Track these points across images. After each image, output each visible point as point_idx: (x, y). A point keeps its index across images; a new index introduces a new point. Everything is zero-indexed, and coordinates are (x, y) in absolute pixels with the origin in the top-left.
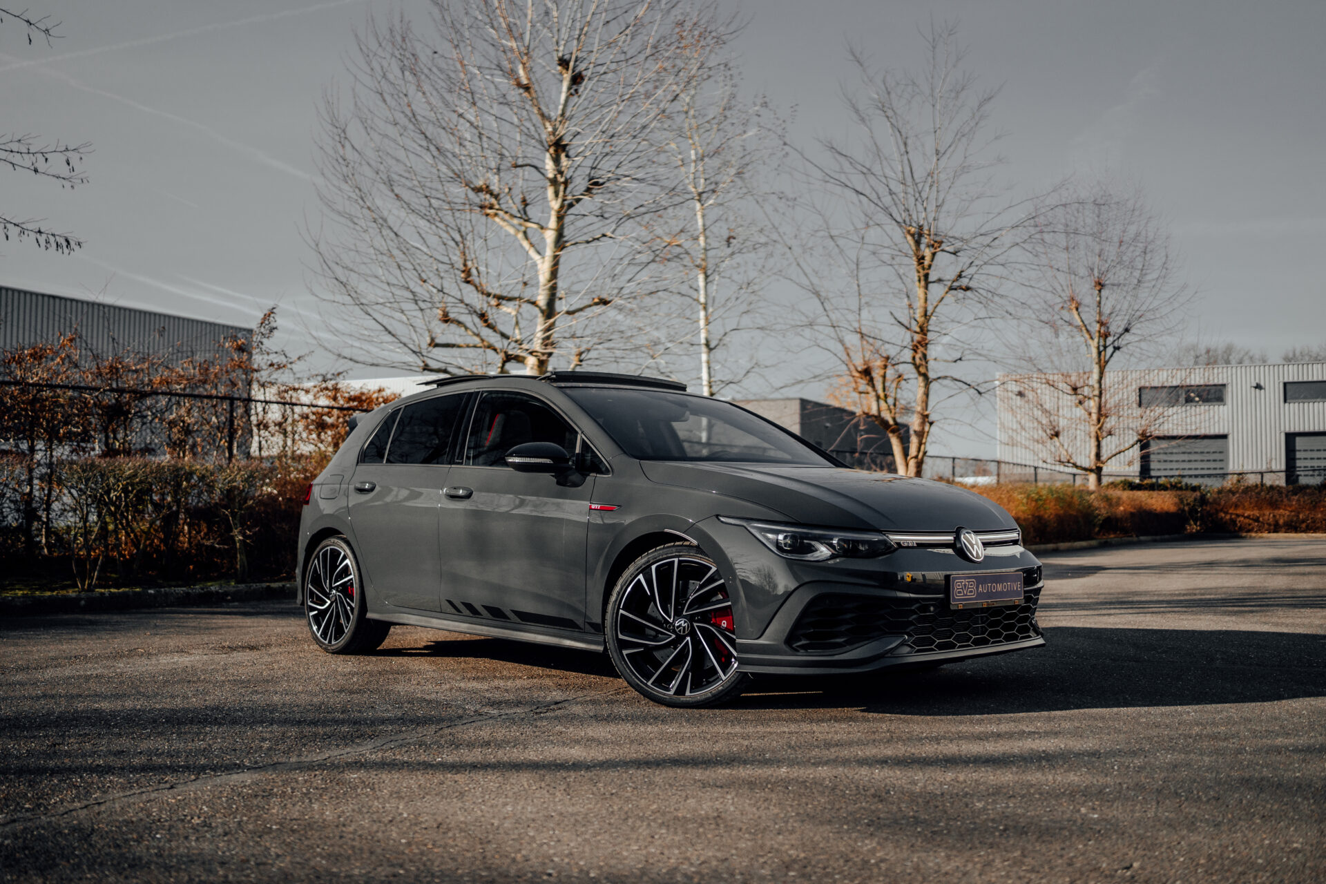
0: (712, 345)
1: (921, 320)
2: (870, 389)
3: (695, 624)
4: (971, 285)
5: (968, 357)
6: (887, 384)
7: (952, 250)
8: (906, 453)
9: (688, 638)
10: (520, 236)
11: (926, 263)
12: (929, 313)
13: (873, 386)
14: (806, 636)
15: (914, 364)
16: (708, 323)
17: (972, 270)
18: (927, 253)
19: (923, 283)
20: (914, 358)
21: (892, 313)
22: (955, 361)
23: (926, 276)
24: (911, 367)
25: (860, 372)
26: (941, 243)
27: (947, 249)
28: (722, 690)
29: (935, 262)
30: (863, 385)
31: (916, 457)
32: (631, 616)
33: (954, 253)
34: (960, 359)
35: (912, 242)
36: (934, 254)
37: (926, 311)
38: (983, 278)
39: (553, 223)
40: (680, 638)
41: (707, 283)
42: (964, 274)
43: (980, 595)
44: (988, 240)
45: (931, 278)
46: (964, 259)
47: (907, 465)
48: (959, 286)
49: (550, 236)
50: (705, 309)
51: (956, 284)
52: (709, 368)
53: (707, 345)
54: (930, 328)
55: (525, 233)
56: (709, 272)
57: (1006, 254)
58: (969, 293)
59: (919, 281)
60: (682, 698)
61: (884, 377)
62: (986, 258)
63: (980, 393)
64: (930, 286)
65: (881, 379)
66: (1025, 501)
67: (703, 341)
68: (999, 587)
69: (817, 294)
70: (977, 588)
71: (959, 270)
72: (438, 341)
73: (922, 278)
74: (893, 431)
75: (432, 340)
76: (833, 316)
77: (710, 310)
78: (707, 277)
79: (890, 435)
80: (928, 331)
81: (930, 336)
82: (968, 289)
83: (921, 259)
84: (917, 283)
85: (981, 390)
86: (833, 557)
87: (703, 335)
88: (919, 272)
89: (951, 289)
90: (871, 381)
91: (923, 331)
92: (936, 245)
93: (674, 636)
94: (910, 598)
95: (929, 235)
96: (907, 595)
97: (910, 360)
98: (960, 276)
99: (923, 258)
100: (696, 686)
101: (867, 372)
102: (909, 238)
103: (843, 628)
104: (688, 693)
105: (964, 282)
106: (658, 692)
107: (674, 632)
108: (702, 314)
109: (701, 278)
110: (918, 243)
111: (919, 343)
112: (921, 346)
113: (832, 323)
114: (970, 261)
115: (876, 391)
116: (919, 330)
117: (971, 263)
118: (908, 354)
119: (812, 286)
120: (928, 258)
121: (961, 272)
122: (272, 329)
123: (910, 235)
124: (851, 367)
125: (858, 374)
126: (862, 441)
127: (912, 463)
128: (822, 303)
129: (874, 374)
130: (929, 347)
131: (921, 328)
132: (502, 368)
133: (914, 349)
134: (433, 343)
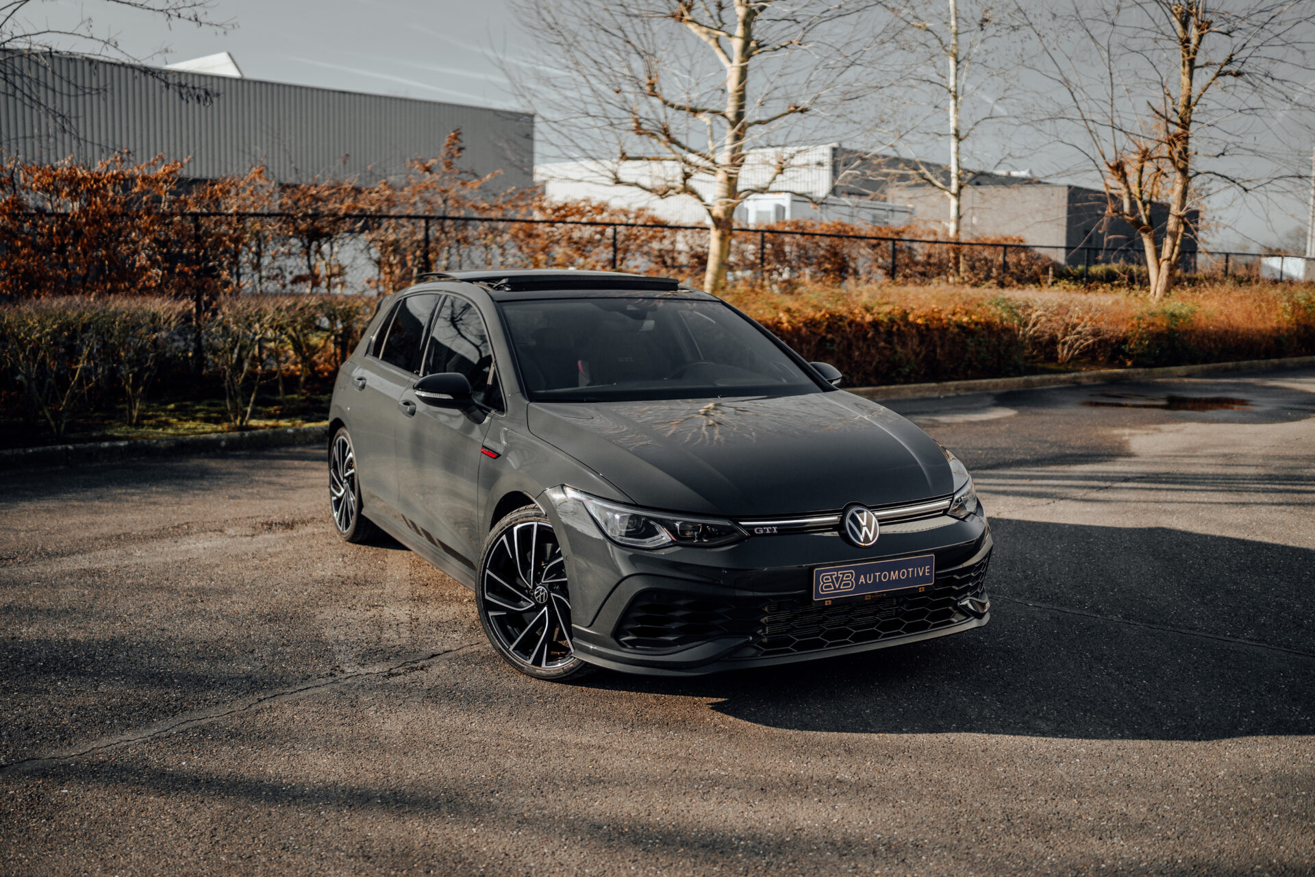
0: (962, 135)
1: (1180, 110)
2: (1121, 185)
3: (552, 594)
4: (1242, 70)
5: (1231, 152)
6: (1144, 180)
7: (1224, 31)
8: (1158, 253)
9: (545, 608)
10: (712, 43)
11: (1192, 47)
12: (1193, 100)
13: (1126, 182)
14: (634, 632)
15: (1172, 159)
16: (957, 110)
17: (1245, 53)
19: (1187, 68)
20: (1170, 153)
21: (1148, 103)
22: (1218, 156)
23: (1192, 62)
24: (1169, 163)
25: (1111, 167)
26: (1210, 23)
27: (1217, 29)
28: (573, 669)
29: (1202, 46)
30: (1113, 180)
31: (1169, 259)
32: (495, 577)
33: (1228, 34)
34: (1223, 154)
35: (1177, 24)
36: (1201, 37)
37: (1189, 98)
38: (1257, 60)
39: (739, 31)
40: (538, 607)
41: (957, 70)
42: (1234, 58)
43: (859, 587)
44: (1265, 17)
45: (1197, 63)
46: (1238, 38)
47: (1159, 267)
48: (1229, 69)
49: (737, 44)
50: (955, 97)
51: (1226, 68)
52: (958, 160)
53: (957, 135)
54: (1193, 117)
55: (717, 40)
56: (960, 58)
57: (1288, 32)
58: (1239, 78)
59: (1184, 65)
60: (538, 671)
61: (1141, 171)
63: (1246, 190)
64: (1196, 72)
65: (1137, 174)
66: (1289, 309)
67: (952, 131)
68: (894, 576)
69: (1066, 82)
70: (857, 579)
71: (1231, 52)
72: (629, 155)
73: (1187, 63)
74: (1146, 231)
75: (624, 154)
76: (1083, 106)
77: (960, 98)
78: (957, 62)
79: (1143, 235)
80: (1190, 121)
81: (1193, 127)
82: (1238, 74)
83: (1186, 42)
84: (1181, 68)
85: (1247, 188)
86: (673, 544)
87: (952, 124)
88: (1183, 56)
89: (1219, 75)
90: (1124, 177)
91: (1185, 124)
92: (1204, 26)
93: (533, 604)
94: (754, 597)
95: (1197, 14)
96: (750, 594)
97: (1167, 155)
98: (1230, 61)
99: (1188, 41)
100: (552, 659)
101: (1119, 168)
102: (1174, 20)
103: (674, 626)
104: (544, 665)
105: (1234, 68)
106: (518, 659)
107: (534, 600)
108: (952, 102)
109: (952, 63)
110: (1185, 25)
111: (1176, 136)
112: (1179, 140)
113: (1082, 116)
114: (1245, 41)
115: (1128, 187)
116: (1179, 121)
117: (1244, 45)
118: (1165, 150)
119: (1061, 74)
120: (1194, 41)
121: (1232, 55)
122: (460, 149)
123: (1175, 16)
124: (1100, 161)
125: (1109, 170)
126: (1109, 241)
127: (1164, 265)
128: (1072, 93)
129: (1127, 169)
130: (1190, 140)
131: (1181, 118)
132: (684, 184)
133: (1171, 143)
134: (624, 157)
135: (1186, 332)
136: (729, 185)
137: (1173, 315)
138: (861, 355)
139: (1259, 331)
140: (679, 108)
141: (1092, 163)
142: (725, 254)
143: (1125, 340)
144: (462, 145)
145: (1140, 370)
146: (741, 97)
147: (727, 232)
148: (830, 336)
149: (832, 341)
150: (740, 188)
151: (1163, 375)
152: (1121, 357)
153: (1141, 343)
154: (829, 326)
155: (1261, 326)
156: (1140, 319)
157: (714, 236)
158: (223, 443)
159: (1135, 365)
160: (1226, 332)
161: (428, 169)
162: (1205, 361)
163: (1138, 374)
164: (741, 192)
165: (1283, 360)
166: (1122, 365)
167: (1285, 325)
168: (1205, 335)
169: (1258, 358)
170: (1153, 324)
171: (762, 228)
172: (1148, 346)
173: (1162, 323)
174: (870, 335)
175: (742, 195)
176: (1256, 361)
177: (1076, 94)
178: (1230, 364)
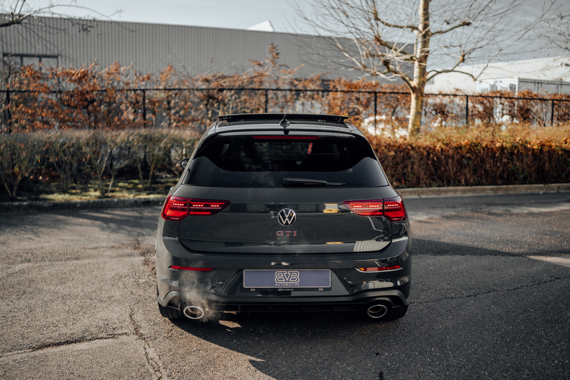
122: (277, 54)
138: (490, 167)
144: (278, 52)
147: (419, 95)
148: (468, 155)
149: (469, 158)
150: (428, 70)
154: (470, 149)
157: (413, 96)
158: (78, 205)
161: (260, 65)
174: (497, 155)
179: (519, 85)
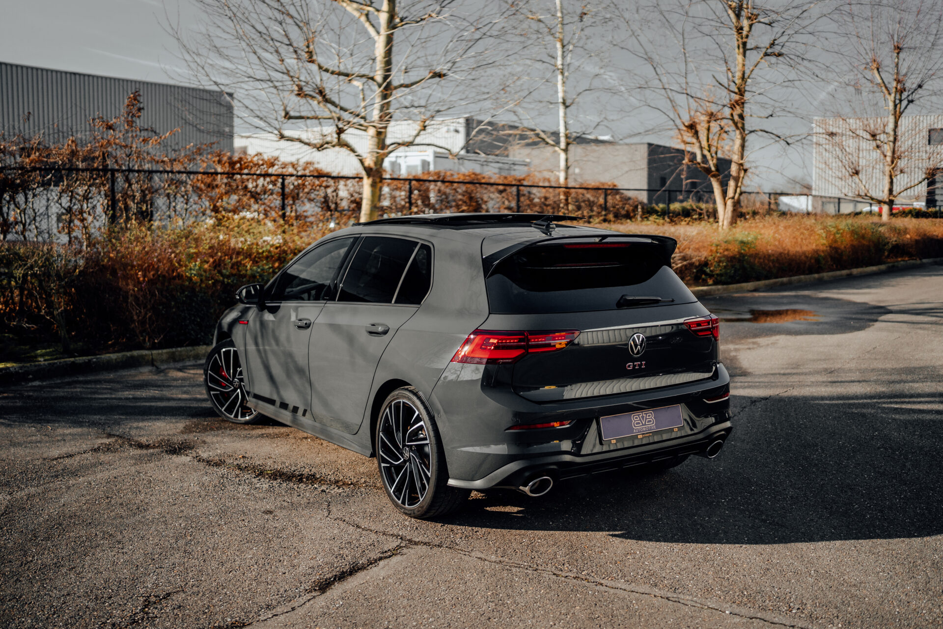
0: (568, 104)
1: (738, 81)
2: (694, 140)
4: (783, 51)
5: (778, 114)
6: (711, 136)
7: (767, 22)
8: (724, 193)
10: (363, 19)
11: (745, 33)
12: (746, 76)
13: (698, 138)
15: (733, 120)
16: (564, 85)
17: (784, 39)
18: (745, 23)
19: (741, 50)
20: (732, 115)
21: (714, 77)
22: (767, 118)
23: (744, 44)
24: (731, 122)
25: (686, 127)
26: (757, 15)
27: (762, 20)
29: (752, 32)
30: (688, 137)
31: (733, 198)
33: (770, 24)
34: (771, 116)
35: (732, 15)
36: (751, 26)
37: (744, 74)
38: (793, 45)
39: (385, 6)
41: (563, 52)
42: (776, 42)
44: (798, 12)
45: (748, 46)
46: (778, 29)
47: (725, 204)
48: (773, 52)
49: (383, 17)
50: (562, 73)
51: (769, 51)
52: (566, 123)
53: (564, 103)
54: (747, 88)
55: (367, 15)
56: (565, 42)
57: (814, 24)
58: (780, 58)
59: (739, 47)
61: (708, 129)
62: (797, 27)
63: (788, 144)
64: (748, 52)
65: (706, 132)
66: (824, 235)
67: (561, 100)
69: (650, 60)
71: (773, 38)
72: (292, 114)
73: (741, 46)
74: (714, 176)
75: (287, 113)
76: (664, 80)
77: (566, 74)
78: (563, 46)
79: (712, 179)
80: (745, 91)
81: (747, 96)
82: (780, 55)
83: (740, 29)
84: (737, 50)
85: (789, 142)
87: (560, 95)
88: (738, 40)
89: (766, 54)
90: (696, 134)
91: (741, 92)
92: (754, 17)
95: (747, 8)
98: (772, 44)
99: (742, 28)
101: (692, 127)
102: (730, 12)
105: (777, 49)
108: (560, 77)
109: (559, 46)
110: (738, 16)
111: (736, 102)
112: (738, 105)
113: (663, 85)
114: (783, 30)
115: (700, 142)
116: (736, 90)
117: (784, 32)
118: (727, 112)
119: (646, 54)
120: (746, 29)
121: (775, 40)
122: (140, 110)
123: (731, 9)
124: (678, 122)
125: (685, 128)
126: (686, 185)
127: (730, 203)
128: (655, 68)
129: (699, 128)
130: (746, 105)
131: (738, 88)
132: (339, 138)
133: (732, 107)
134: (288, 116)
135: (751, 256)
136: (379, 139)
137: (742, 242)
139: (804, 253)
140: (333, 73)
141: (672, 123)
142: (377, 199)
143: (706, 264)
144: (142, 106)
145: (720, 287)
146: (388, 63)
147: (378, 180)
150: (388, 141)
151: (737, 291)
152: (703, 276)
153: (719, 265)
155: (805, 248)
156: (717, 246)
157: (367, 182)
159: (715, 283)
160: (781, 254)
161: (110, 127)
162: (767, 278)
163: (718, 290)
164: (389, 146)
165: (821, 275)
166: (705, 283)
167: (822, 248)
168: (768, 257)
169: (803, 273)
170: (727, 250)
171: (411, 177)
172: (725, 267)
173: (735, 249)
175: (390, 148)
176: (802, 277)
177: (657, 69)
178: (785, 279)
179: (435, 162)
